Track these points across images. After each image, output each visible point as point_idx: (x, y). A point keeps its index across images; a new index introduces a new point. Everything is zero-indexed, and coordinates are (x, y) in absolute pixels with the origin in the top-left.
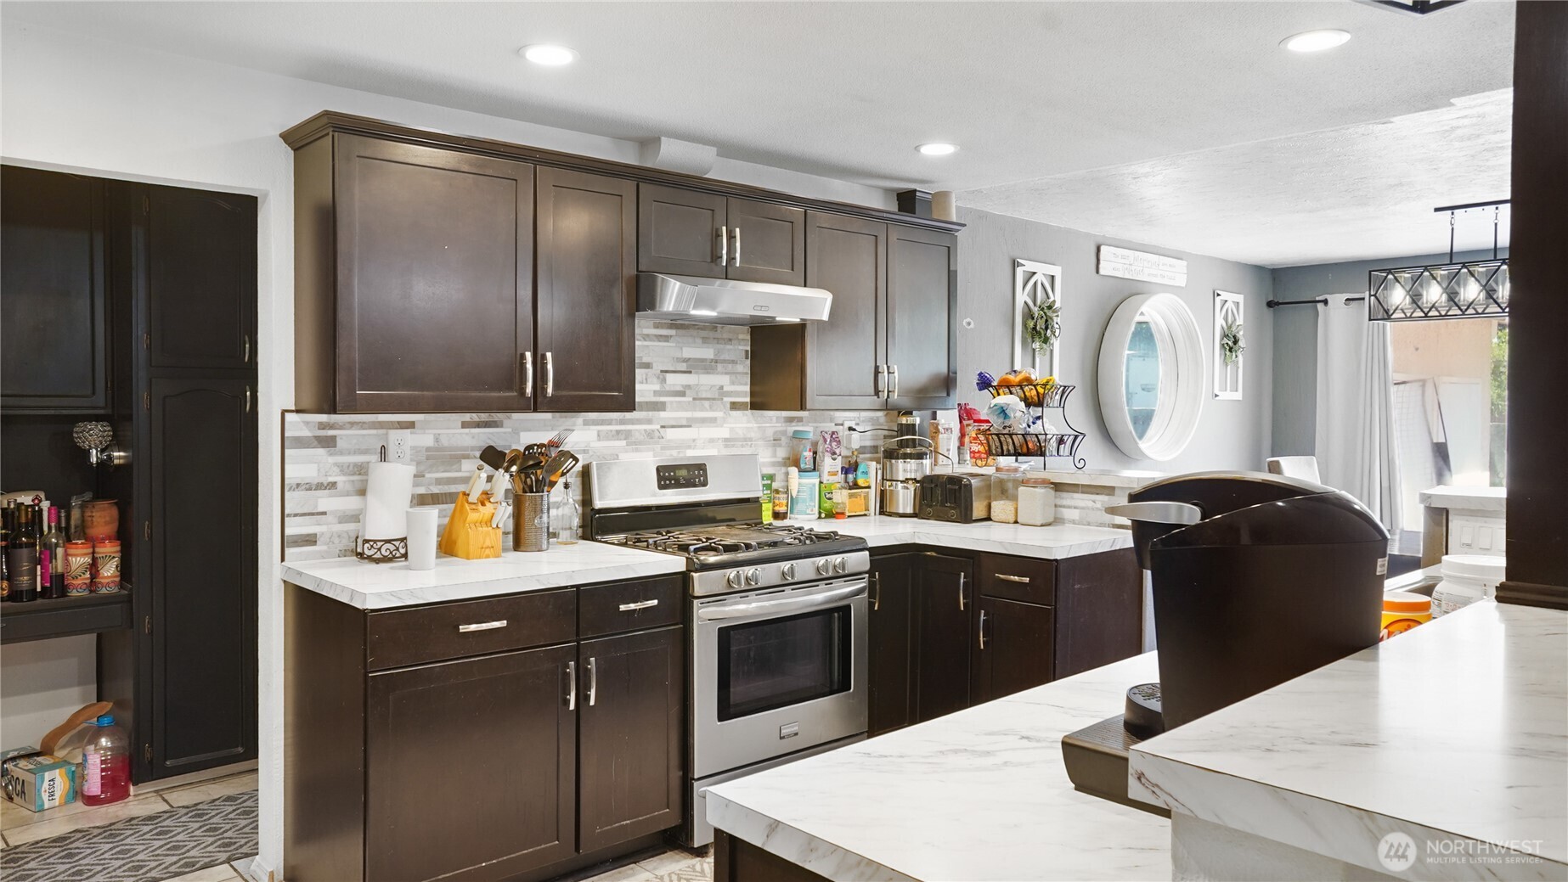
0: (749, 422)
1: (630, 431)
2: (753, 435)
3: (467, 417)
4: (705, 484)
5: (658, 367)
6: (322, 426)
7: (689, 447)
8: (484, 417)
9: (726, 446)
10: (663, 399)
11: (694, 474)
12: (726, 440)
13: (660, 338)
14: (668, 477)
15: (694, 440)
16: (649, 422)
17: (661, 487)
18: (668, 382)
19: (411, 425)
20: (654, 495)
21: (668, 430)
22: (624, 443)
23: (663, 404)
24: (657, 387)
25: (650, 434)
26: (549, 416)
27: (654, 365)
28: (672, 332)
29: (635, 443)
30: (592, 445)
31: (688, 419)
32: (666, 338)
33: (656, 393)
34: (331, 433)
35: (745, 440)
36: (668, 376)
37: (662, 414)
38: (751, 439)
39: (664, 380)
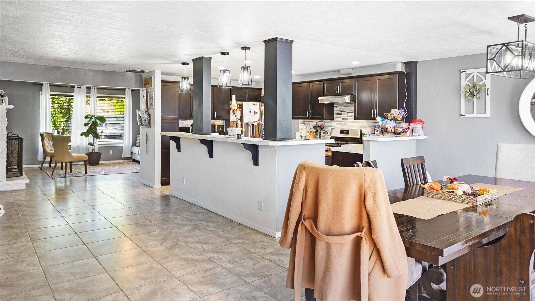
0: (365, 122)
1: (341, 124)
2: (366, 125)
3: (319, 120)
4: (348, 134)
5: (346, 112)
6: (304, 121)
7: (352, 127)
8: (320, 120)
9: (360, 127)
10: (347, 118)
11: (346, 132)
12: (360, 126)
13: (347, 106)
14: (343, 132)
15: (353, 126)
16: (345, 122)
17: (341, 134)
18: (349, 114)
19: (312, 121)
20: (339, 135)
21: (348, 124)
22: (341, 126)
23: (348, 118)
24: (347, 115)
25: (345, 124)
26: (329, 120)
27: (346, 111)
28: (349, 105)
29: (343, 126)
30: (336, 126)
31: (352, 122)
32: (348, 106)
33: (346, 117)
34: (304, 122)
35: (364, 126)
36: (348, 113)
37: (347, 120)
38: (365, 126)
39: (348, 114)
